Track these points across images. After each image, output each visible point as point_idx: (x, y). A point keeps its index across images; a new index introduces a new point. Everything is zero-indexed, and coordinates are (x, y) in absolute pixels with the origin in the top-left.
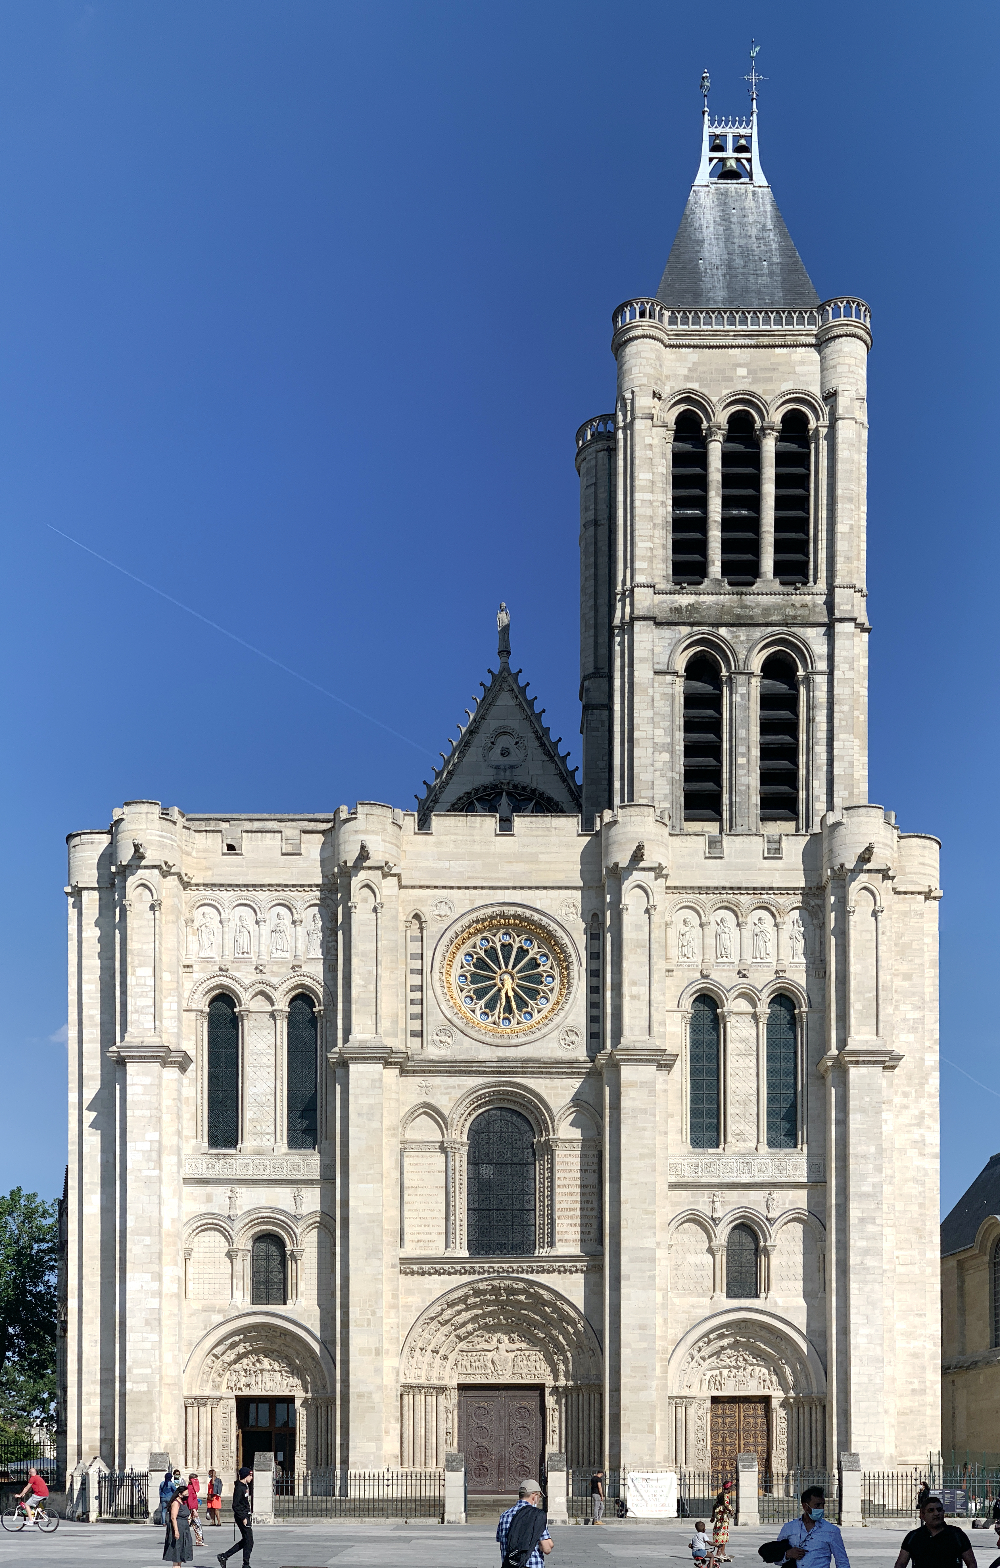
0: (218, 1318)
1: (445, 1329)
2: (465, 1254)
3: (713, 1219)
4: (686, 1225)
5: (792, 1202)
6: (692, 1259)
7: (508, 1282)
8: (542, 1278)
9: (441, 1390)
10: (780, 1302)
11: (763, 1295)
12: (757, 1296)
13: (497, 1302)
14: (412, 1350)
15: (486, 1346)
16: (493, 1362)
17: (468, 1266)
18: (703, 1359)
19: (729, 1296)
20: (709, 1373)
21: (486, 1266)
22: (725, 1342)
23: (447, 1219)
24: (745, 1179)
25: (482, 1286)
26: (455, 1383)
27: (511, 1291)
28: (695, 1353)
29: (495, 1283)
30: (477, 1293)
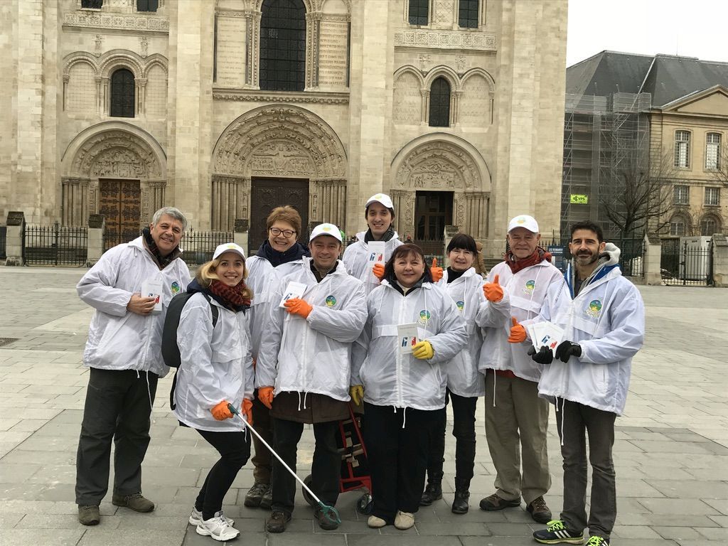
0: (85, 125)
1: (243, 140)
2: (259, 88)
3: (422, 73)
4: (404, 77)
5: (473, 64)
6: (409, 99)
7: (286, 109)
8: (309, 107)
9: (240, 180)
10: (464, 130)
11: (452, 125)
12: (447, 125)
13: (278, 121)
14: (220, 152)
15: (270, 152)
16: (276, 163)
17: (259, 96)
18: (413, 166)
19: (431, 125)
20: (415, 176)
21: (271, 96)
22: (426, 156)
23: (247, 64)
24: (444, 46)
25: (268, 111)
26: (249, 176)
27: (287, 114)
28: (407, 162)
29: (277, 109)
30: (265, 114)
